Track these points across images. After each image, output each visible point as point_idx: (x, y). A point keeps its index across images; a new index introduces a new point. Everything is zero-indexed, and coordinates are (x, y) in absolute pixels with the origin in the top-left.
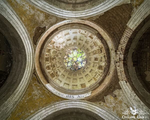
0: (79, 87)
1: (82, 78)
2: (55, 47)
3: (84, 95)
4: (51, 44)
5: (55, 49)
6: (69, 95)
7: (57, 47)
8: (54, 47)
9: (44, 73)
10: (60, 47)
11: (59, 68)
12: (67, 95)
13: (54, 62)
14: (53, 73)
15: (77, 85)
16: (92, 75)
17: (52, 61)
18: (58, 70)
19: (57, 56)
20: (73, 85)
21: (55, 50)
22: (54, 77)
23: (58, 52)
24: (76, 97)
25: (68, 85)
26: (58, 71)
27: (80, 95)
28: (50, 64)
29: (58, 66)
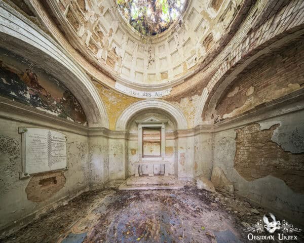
0: (158, 77)
1: (165, 58)
3: (162, 91)
6: (146, 92)
9: (100, 69)
11: (113, 37)
12: (143, 92)
14: (109, 56)
15: (155, 74)
16: (184, 56)
18: (113, 41)
20: (149, 74)
24: (153, 94)
25: (142, 73)
27: (157, 92)
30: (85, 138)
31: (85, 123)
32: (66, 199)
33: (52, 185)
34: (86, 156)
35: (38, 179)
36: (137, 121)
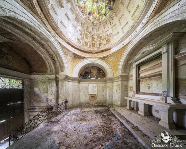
2: (82, 36)
4: (80, 42)
5: (83, 37)
6: (132, 34)
7: (81, 34)
8: (82, 38)
10: (80, 30)
11: (104, 32)
12: (130, 36)
13: (96, 37)
14: (107, 40)
17: (95, 39)
18: (105, 32)
19: (90, 33)
21: (85, 36)
22: (110, 39)
23: (86, 32)
24: (138, 29)
25: (127, 23)
26: (106, 34)
27: (143, 20)
28: (98, 42)
29: (102, 32)
30: (104, 84)
31: (105, 78)
32: (97, 103)
33: (94, 98)
34: (105, 91)
35: (91, 96)
36: (130, 62)
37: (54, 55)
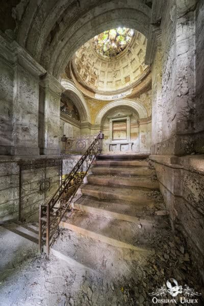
0: (123, 82)
1: (127, 66)
3: (126, 92)
11: (94, 66)
12: (112, 96)
14: (92, 77)
15: (120, 80)
16: (140, 62)
20: (116, 81)
22: (95, 81)
24: (119, 96)
25: (112, 82)
26: (95, 70)
27: (123, 94)
29: (92, 64)
30: (79, 129)
31: (79, 121)
36: (108, 117)
37: (67, 39)
